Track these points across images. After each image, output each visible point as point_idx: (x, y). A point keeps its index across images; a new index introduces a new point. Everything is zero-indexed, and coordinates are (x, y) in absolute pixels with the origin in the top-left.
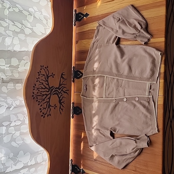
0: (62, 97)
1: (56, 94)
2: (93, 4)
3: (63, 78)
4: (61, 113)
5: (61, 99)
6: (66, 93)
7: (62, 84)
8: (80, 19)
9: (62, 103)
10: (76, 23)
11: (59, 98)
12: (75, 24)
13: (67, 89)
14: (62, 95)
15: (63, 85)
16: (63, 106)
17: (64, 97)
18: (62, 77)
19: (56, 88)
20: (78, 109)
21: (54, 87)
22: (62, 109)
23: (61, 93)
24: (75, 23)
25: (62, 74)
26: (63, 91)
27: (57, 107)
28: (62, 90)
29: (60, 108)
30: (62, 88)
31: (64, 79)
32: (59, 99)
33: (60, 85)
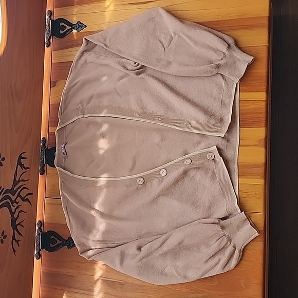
0: (18, 211)
1: (7, 205)
2: (96, 4)
3: (22, 166)
4: (14, 250)
5: (15, 216)
6: (27, 200)
7: (19, 181)
8: (61, 32)
9: (18, 227)
10: (51, 41)
11: (12, 214)
12: (50, 43)
13: (28, 192)
14: (17, 207)
15: (21, 183)
16: (20, 234)
17: (21, 211)
18: (19, 163)
19: (7, 191)
20: (52, 237)
21: (3, 189)
22: (17, 241)
23: (17, 203)
24: (49, 40)
25: (20, 157)
26: (21, 197)
27: (6, 236)
28: (19, 195)
29: (14, 238)
30: (19, 190)
31: (24, 168)
32: (12, 216)
33: (15, 183)
